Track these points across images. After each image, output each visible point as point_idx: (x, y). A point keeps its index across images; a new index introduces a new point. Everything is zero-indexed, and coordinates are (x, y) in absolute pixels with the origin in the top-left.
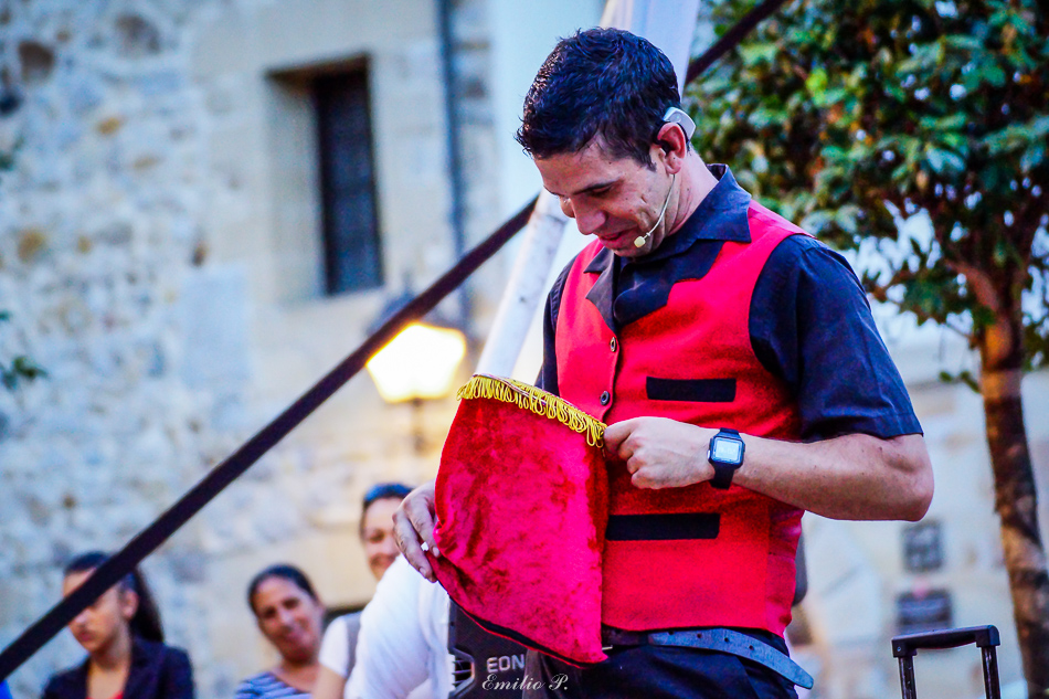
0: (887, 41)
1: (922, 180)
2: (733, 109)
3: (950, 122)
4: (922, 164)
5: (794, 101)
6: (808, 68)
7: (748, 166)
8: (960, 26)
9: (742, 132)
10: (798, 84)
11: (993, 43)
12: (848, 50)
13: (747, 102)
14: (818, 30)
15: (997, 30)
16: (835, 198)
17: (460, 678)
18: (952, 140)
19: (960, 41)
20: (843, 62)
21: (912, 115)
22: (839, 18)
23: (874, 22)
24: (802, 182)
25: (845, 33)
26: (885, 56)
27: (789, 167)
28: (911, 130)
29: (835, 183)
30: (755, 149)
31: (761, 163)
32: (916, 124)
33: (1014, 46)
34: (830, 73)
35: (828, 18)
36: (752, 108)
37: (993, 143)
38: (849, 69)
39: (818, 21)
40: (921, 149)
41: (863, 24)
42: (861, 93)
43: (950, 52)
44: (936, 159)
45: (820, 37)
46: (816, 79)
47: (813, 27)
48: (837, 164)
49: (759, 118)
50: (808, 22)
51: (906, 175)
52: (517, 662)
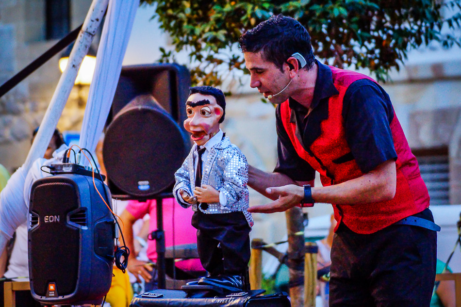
1: (253, 21)
4: (253, 15)
7: (183, 11)
16: (217, 27)
17: (33, 223)
18: (266, 6)
24: (205, 19)
27: (200, 12)
29: (218, 20)
30: (187, 4)
31: (188, 11)
37: (283, 7)
40: (253, 9)
52: (56, 219)
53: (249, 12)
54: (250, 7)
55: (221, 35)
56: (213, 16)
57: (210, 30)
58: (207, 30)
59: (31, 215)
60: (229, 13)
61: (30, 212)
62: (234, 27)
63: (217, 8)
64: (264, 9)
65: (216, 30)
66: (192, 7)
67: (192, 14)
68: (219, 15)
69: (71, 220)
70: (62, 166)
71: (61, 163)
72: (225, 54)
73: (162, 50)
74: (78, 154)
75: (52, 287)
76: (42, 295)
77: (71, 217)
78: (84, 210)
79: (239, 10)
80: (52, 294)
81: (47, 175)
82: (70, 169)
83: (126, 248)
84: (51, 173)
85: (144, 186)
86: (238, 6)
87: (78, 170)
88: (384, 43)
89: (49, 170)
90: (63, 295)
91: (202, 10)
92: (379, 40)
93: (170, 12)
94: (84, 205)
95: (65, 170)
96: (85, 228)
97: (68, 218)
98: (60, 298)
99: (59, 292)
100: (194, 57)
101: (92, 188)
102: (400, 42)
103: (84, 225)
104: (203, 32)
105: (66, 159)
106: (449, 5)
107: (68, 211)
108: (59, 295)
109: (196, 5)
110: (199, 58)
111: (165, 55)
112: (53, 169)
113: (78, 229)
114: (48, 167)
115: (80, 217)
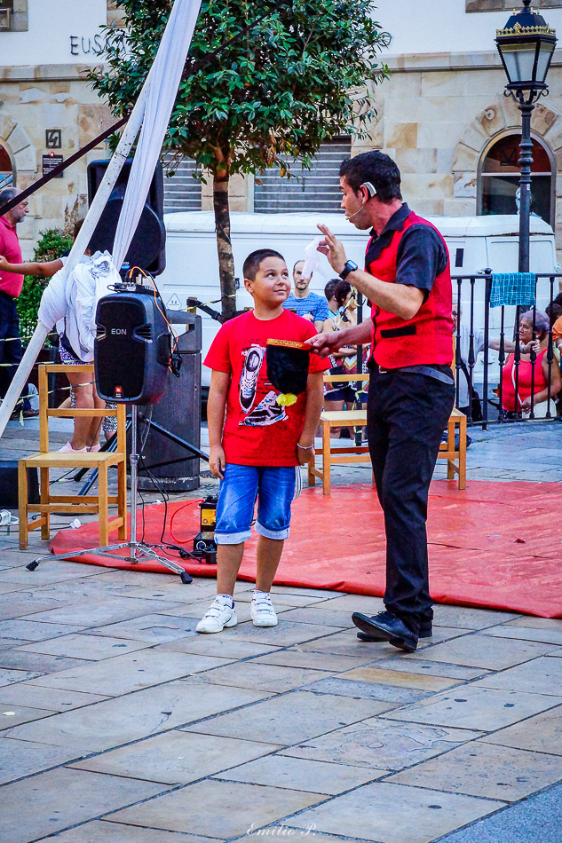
17: (98, 334)
52: (123, 332)
69: (138, 335)
70: (125, 286)
75: (118, 390)
76: (108, 395)
77: (137, 331)
78: (149, 326)
80: (119, 396)
81: (111, 292)
82: (134, 289)
84: (117, 291)
89: (113, 288)
90: (130, 397)
94: (148, 322)
95: (128, 289)
97: (134, 332)
99: (124, 394)
101: (154, 305)
103: (149, 339)
107: (134, 326)
108: (126, 397)
112: (117, 287)
113: (144, 342)
115: (145, 331)
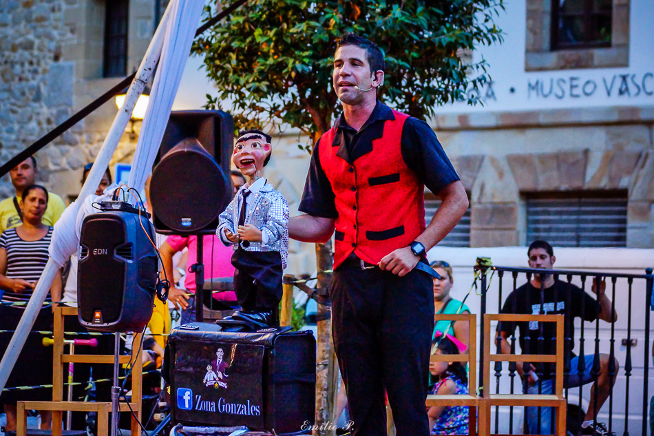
0: (286, 20)
1: (293, 74)
2: (226, 40)
3: (306, 53)
4: (294, 68)
5: (248, 40)
6: (256, 27)
7: (229, 62)
8: (316, 17)
9: (229, 49)
10: (251, 33)
11: (326, 25)
12: (271, 22)
13: (231, 38)
14: (260, 13)
15: (328, 20)
16: (260, 78)
17: (83, 255)
18: (306, 61)
19: (313, 23)
20: (269, 26)
21: (293, 49)
22: (269, 9)
23: (282, 12)
24: (249, 70)
25: (271, 15)
26: (285, 26)
27: (245, 64)
28: (291, 55)
29: (261, 72)
30: (233, 56)
31: (234, 62)
32: (294, 53)
33: (334, 27)
34: (263, 31)
35: (265, 9)
36: (233, 40)
37: (322, 63)
38: (271, 29)
39: (261, 10)
40: (294, 63)
41: (278, 12)
42: (274, 39)
43: (309, 27)
44: (299, 66)
45: (261, 16)
46: (258, 32)
47: (258, 12)
48: (262, 65)
49: (235, 44)
50: (257, 10)
51: (288, 72)
52: (104, 252)
53: (290, 66)
54: (291, 61)
55: (263, 86)
56: (257, 68)
57: (254, 81)
58: (251, 80)
59: (81, 247)
60: (271, 66)
61: (81, 245)
62: (277, 79)
63: (261, 60)
64: (304, 63)
65: (259, 81)
66: (237, 59)
67: (238, 65)
68: (262, 68)
69: (118, 254)
70: (111, 203)
71: (110, 200)
72: (266, 103)
73: (209, 96)
74: (126, 193)
75: (98, 315)
76: (88, 321)
77: (118, 250)
78: (130, 244)
79: (281, 62)
80: (98, 321)
81: (97, 211)
82: (119, 207)
83: (167, 281)
84: (101, 209)
85: (186, 222)
86: (280, 60)
87: (125, 207)
88: (414, 99)
89: (99, 207)
90: (108, 322)
91: (246, 61)
92: (409, 96)
93: (217, 62)
94: (129, 241)
95: (114, 207)
96: (130, 261)
97: (115, 251)
98: (105, 325)
99: (104, 319)
100: (238, 104)
101: (138, 223)
102: (428, 99)
103: (129, 258)
104: (247, 82)
105: (115, 197)
106: (475, 67)
107: (115, 245)
108: (104, 322)
109: (241, 57)
110: (243, 105)
111: (211, 102)
112: (104, 205)
113: (124, 262)
114: (98, 204)
115: (126, 251)
